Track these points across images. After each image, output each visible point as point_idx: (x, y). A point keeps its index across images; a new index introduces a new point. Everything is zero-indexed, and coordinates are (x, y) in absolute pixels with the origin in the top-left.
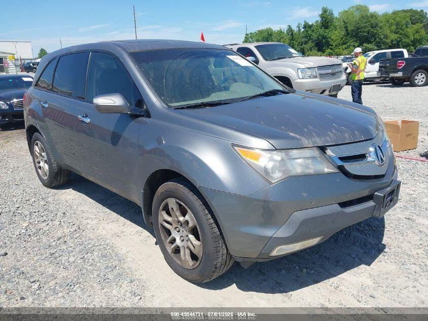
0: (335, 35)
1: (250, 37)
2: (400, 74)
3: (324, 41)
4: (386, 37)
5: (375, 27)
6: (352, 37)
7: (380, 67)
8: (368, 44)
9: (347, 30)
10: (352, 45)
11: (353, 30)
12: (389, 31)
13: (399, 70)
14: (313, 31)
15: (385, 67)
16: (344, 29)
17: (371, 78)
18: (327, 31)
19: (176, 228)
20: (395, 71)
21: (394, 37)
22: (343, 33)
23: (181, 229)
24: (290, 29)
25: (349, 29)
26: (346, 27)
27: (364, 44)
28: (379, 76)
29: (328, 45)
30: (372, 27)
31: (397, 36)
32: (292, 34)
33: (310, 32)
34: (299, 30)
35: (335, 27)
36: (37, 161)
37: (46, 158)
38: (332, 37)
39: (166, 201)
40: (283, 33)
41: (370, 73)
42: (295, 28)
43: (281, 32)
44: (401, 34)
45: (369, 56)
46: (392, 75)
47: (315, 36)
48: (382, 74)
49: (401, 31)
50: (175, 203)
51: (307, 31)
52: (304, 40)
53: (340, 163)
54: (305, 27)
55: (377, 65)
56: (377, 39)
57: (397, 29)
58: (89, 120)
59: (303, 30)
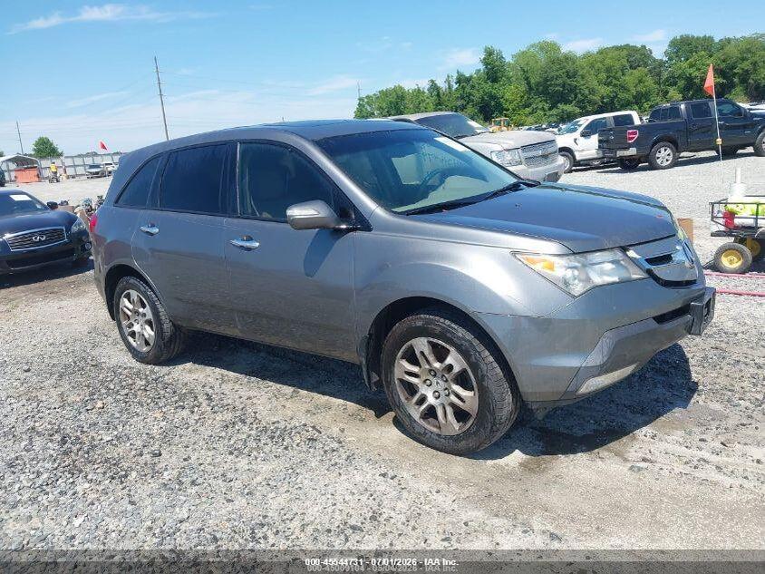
0: (510, 92)
1: (368, 103)
2: (632, 151)
3: (493, 103)
4: (592, 91)
5: (574, 76)
6: (539, 93)
7: (600, 141)
8: (566, 104)
9: (529, 83)
10: (540, 107)
11: (538, 84)
12: (595, 82)
13: (630, 146)
14: (473, 87)
15: (607, 141)
16: (524, 82)
17: (586, 160)
18: (496, 85)
19: (425, 382)
20: (624, 146)
21: (604, 90)
22: (523, 87)
23: (434, 380)
24: (434, 86)
25: (533, 81)
26: (527, 79)
27: (559, 105)
28: (601, 155)
29: (501, 109)
30: (569, 77)
31: (610, 88)
32: (438, 95)
33: (468, 90)
34: (450, 87)
35: (509, 78)
36: (125, 323)
37: (150, 316)
38: (506, 97)
39: (409, 343)
40: (424, 92)
41: (584, 153)
42: (441, 84)
43: (418, 92)
44: (615, 85)
45: (580, 126)
46: (620, 153)
47: (477, 96)
48: (604, 153)
49: (614, 82)
50: (426, 344)
51: (463, 88)
52: (459, 103)
53: (648, 266)
54: (459, 81)
55: (595, 139)
56: (579, 95)
57: (608, 77)
58: (257, 244)
59: (455, 86)
